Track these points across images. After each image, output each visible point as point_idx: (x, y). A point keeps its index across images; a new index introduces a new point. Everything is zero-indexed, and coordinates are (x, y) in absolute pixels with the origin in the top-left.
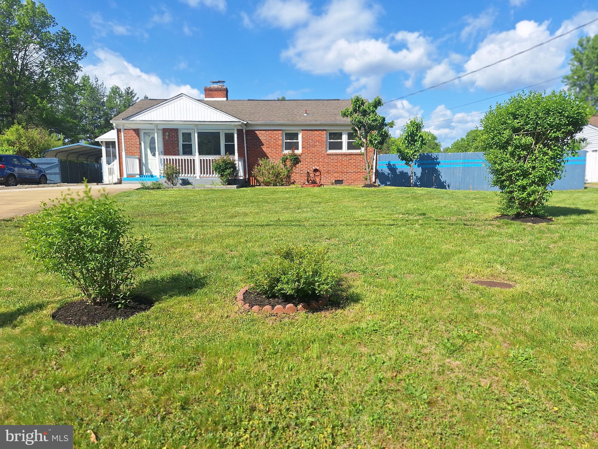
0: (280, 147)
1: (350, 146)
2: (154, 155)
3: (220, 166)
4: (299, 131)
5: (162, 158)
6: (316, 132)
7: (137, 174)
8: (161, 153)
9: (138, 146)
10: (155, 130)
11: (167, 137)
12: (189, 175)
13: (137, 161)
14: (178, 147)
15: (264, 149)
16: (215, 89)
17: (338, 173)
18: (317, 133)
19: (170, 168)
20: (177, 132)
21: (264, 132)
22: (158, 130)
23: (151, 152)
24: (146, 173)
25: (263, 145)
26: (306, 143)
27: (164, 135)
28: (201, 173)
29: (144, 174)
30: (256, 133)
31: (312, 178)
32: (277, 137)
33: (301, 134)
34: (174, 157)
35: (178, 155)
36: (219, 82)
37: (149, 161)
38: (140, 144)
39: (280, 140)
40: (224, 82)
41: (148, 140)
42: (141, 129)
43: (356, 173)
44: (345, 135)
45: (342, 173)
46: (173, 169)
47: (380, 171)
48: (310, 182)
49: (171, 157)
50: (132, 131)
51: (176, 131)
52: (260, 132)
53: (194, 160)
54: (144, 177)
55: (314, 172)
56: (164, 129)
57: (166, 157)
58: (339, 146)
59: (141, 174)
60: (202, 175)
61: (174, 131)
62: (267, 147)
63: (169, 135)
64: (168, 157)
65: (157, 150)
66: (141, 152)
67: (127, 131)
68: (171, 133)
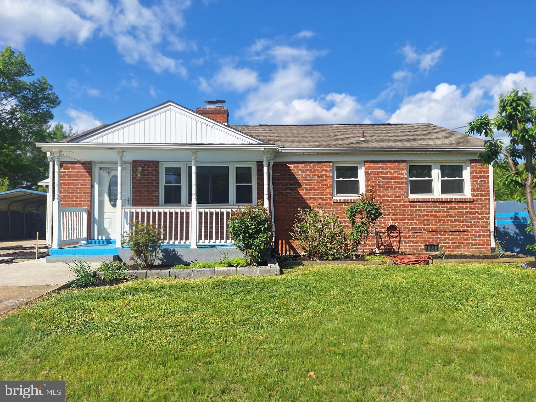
0: (328, 189)
1: (446, 188)
2: (114, 205)
3: (247, 227)
4: (360, 163)
5: (128, 211)
6: (389, 165)
7: (83, 239)
8: (127, 202)
9: (88, 190)
10: (119, 164)
11: (139, 175)
12: (177, 242)
13: (85, 216)
14: (158, 191)
15: (302, 192)
16: (211, 111)
17: (429, 232)
18: (392, 166)
19: (143, 230)
20: (158, 167)
21: (303, 165)
22: (123, 163)
23: (111, 200)
24: (98, 235)
25: (300, 186)
26: (373, 182)
27: (134, 171)
28: (200, 238)
29: (96, 238)
30: (289, 167)
31: (385, 241)
32: (323, 172)
33: (363, 168)
34: (151, 209)
35: (157, 205)
36: (217, 102)
37: (106, 216)
38: (92, 186)
39: (328, 177)
40: (223, 102)
41: (107, 179)
42: (95, 163)
43: (460, 232)
44: (437, 170)
45: (436, 232)
46: (148, 233)
47: (501, 230)
48: (382, 247)
49: (145, 209)
50: (79, 165)
51: (156, 164)
52: (296, 165)
53: (188, 214)
54: (95, 243)
55: (388, 230)
56: (134, 162)
57: (134, 209)
58: (427, 187)
59: (90, 238)
60: (201, 242)
61: (151, 165)
62: (308, 190)
63: (142, 172)
64: (139, 209)
65: (119, 196)
66: (92, 201)
67: (71, 165)
68: (146, 168)
